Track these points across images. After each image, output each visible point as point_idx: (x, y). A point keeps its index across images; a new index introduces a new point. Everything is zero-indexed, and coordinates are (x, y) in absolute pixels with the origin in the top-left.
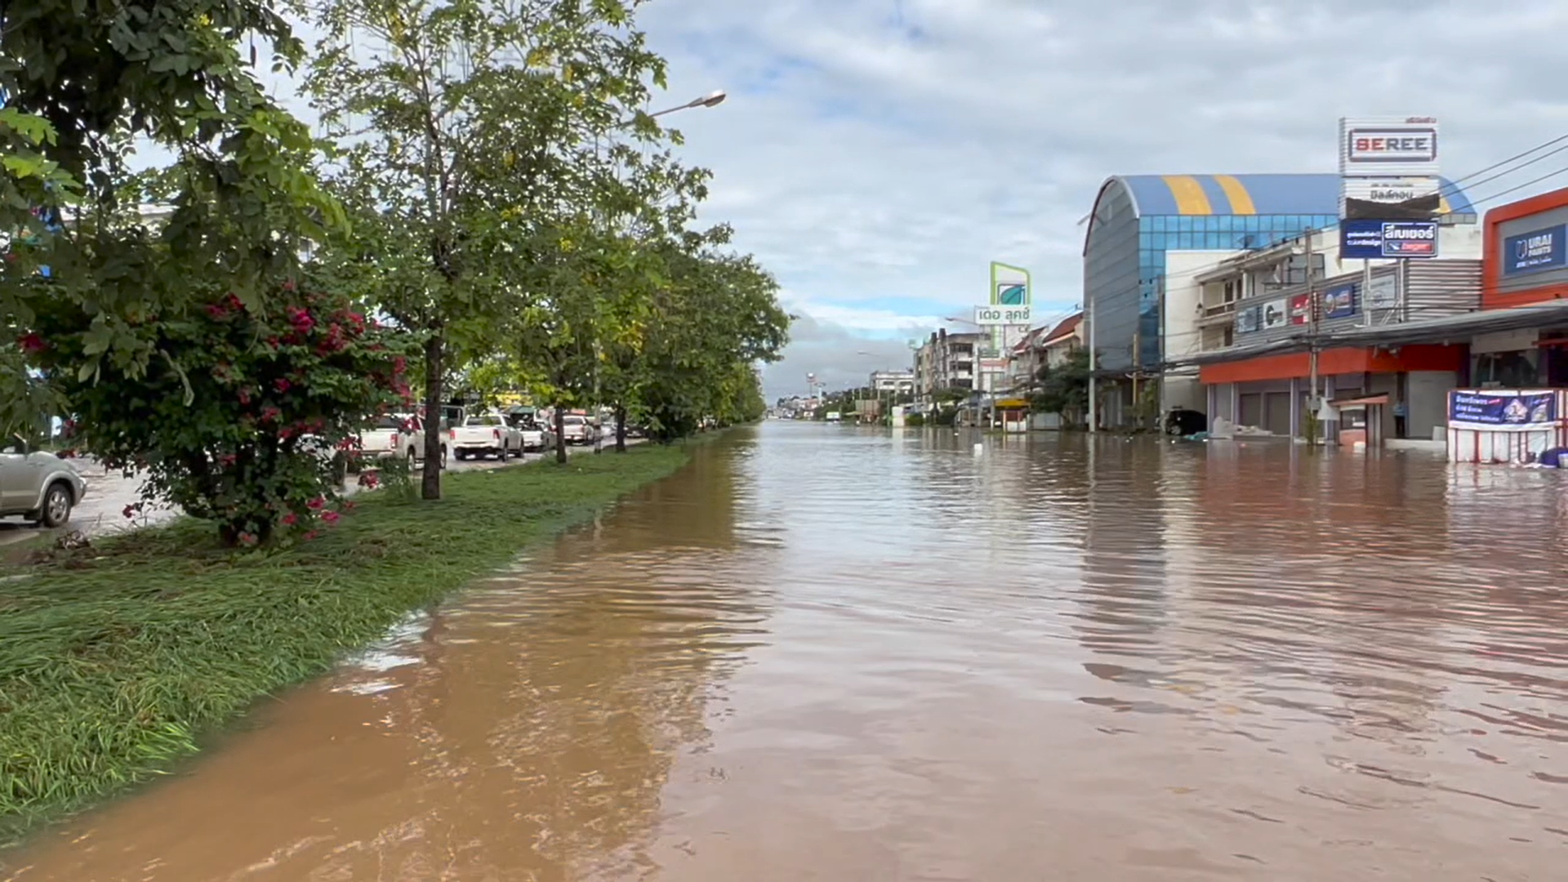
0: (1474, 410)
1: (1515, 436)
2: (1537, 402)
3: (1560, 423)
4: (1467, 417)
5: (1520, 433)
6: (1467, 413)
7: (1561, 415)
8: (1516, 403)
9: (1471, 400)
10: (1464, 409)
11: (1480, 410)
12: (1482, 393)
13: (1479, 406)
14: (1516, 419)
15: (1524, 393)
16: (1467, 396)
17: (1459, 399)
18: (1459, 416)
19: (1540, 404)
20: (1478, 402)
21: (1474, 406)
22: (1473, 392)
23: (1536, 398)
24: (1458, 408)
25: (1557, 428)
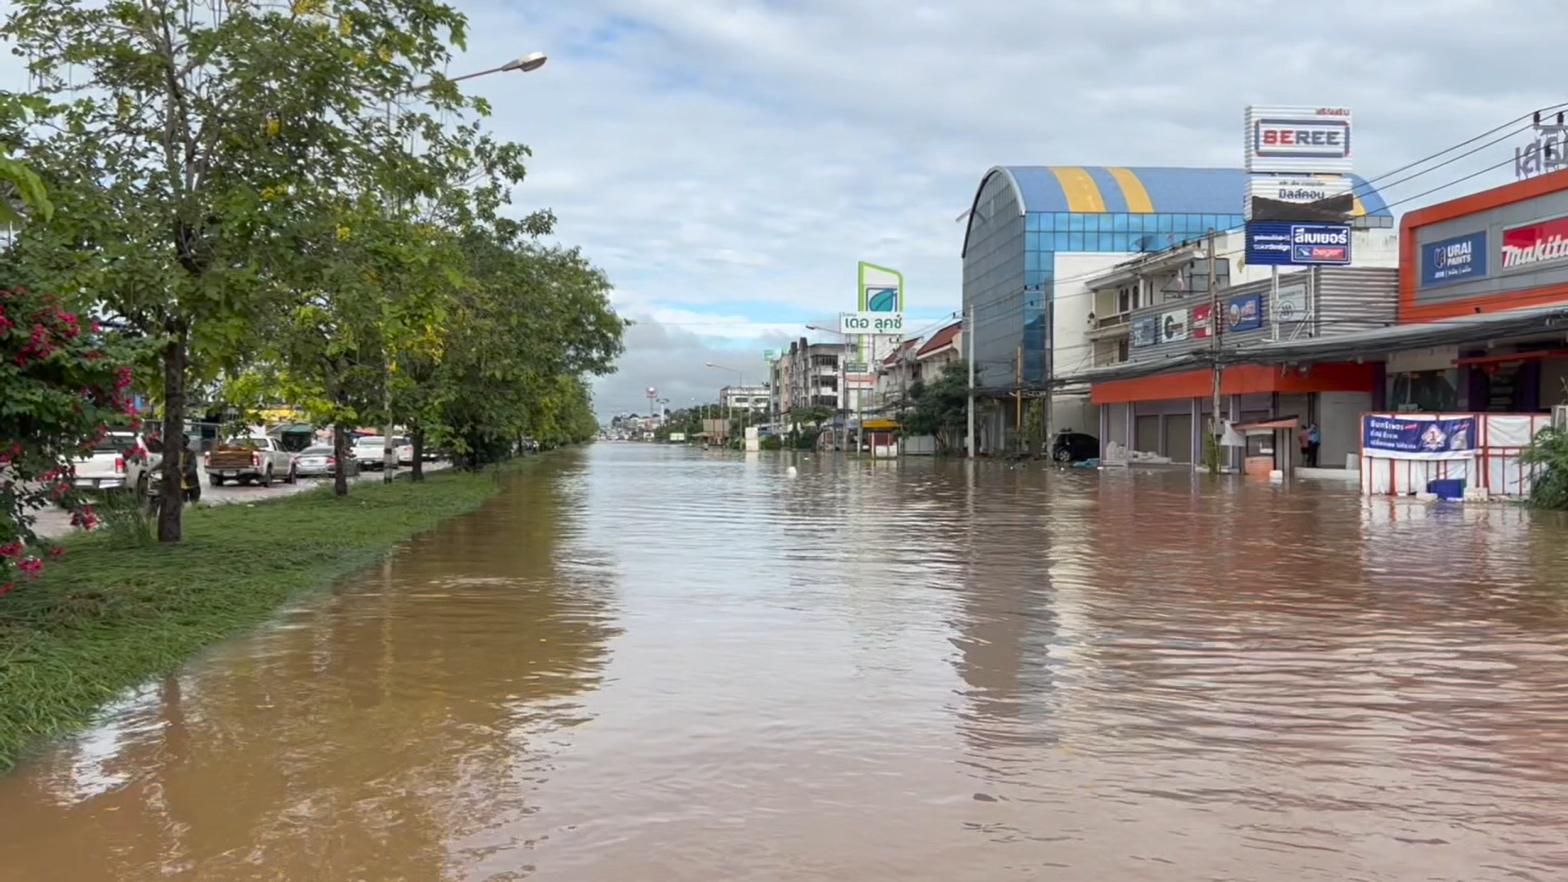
0: (1390, 436)
1: (1433, 466)
2: (1456, 427)
3: (1480, 452)
4: (1381, 444)
5: (1438, 462)
6: (1382, 439)
7: (1481, 443)
8: (1434, 429)
9: (1386, 425)
10: (1379, 434)
11: (1396, 436)
12: (1399, 417)
13: (1395, 432)
14: (1433, 446)
15: (1443, 418)
16: (1383, 420)
17: (1373, 424)
18: (1373, 443)
19: (1459, 430)
20: (1394, 427)
21: (1390, 431)
22: (1388, 416)
23: (1455, 423)
24: (1372, 433)
25: (1477, 457)
